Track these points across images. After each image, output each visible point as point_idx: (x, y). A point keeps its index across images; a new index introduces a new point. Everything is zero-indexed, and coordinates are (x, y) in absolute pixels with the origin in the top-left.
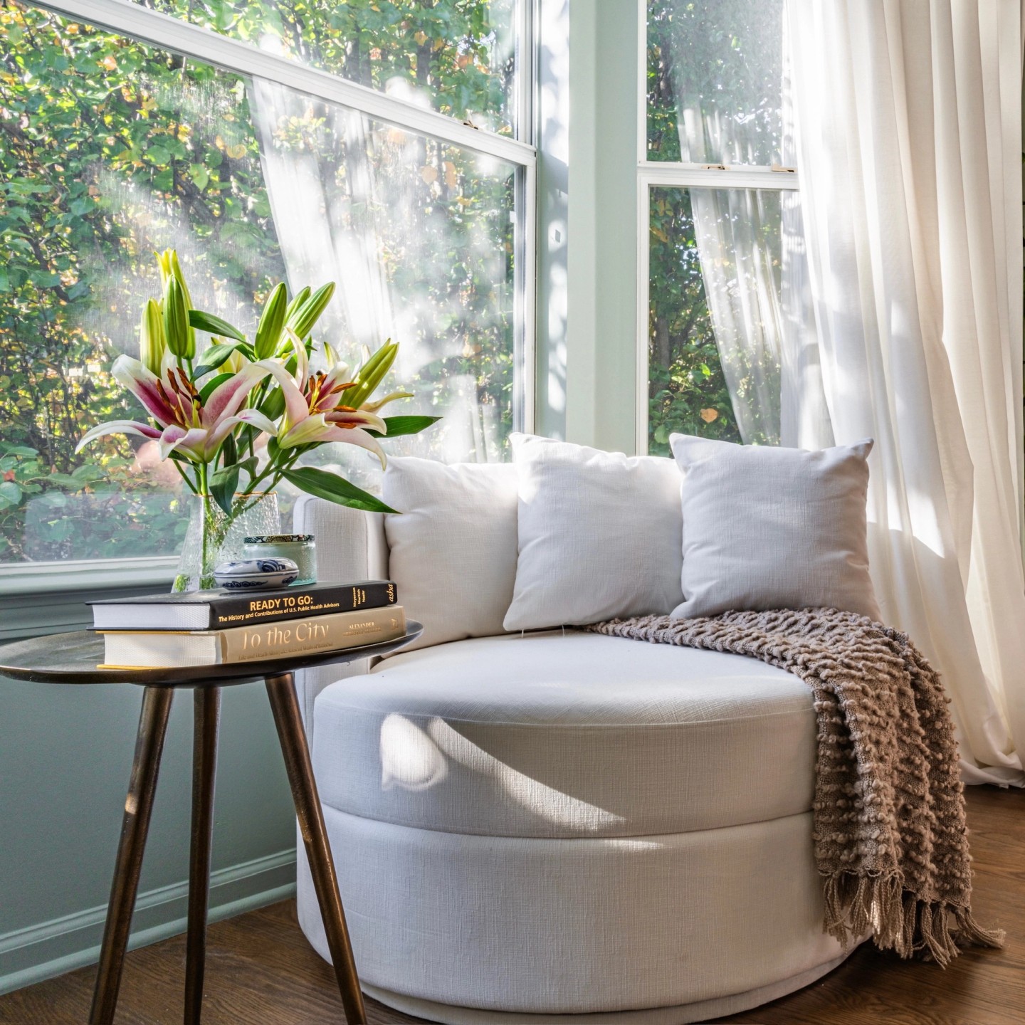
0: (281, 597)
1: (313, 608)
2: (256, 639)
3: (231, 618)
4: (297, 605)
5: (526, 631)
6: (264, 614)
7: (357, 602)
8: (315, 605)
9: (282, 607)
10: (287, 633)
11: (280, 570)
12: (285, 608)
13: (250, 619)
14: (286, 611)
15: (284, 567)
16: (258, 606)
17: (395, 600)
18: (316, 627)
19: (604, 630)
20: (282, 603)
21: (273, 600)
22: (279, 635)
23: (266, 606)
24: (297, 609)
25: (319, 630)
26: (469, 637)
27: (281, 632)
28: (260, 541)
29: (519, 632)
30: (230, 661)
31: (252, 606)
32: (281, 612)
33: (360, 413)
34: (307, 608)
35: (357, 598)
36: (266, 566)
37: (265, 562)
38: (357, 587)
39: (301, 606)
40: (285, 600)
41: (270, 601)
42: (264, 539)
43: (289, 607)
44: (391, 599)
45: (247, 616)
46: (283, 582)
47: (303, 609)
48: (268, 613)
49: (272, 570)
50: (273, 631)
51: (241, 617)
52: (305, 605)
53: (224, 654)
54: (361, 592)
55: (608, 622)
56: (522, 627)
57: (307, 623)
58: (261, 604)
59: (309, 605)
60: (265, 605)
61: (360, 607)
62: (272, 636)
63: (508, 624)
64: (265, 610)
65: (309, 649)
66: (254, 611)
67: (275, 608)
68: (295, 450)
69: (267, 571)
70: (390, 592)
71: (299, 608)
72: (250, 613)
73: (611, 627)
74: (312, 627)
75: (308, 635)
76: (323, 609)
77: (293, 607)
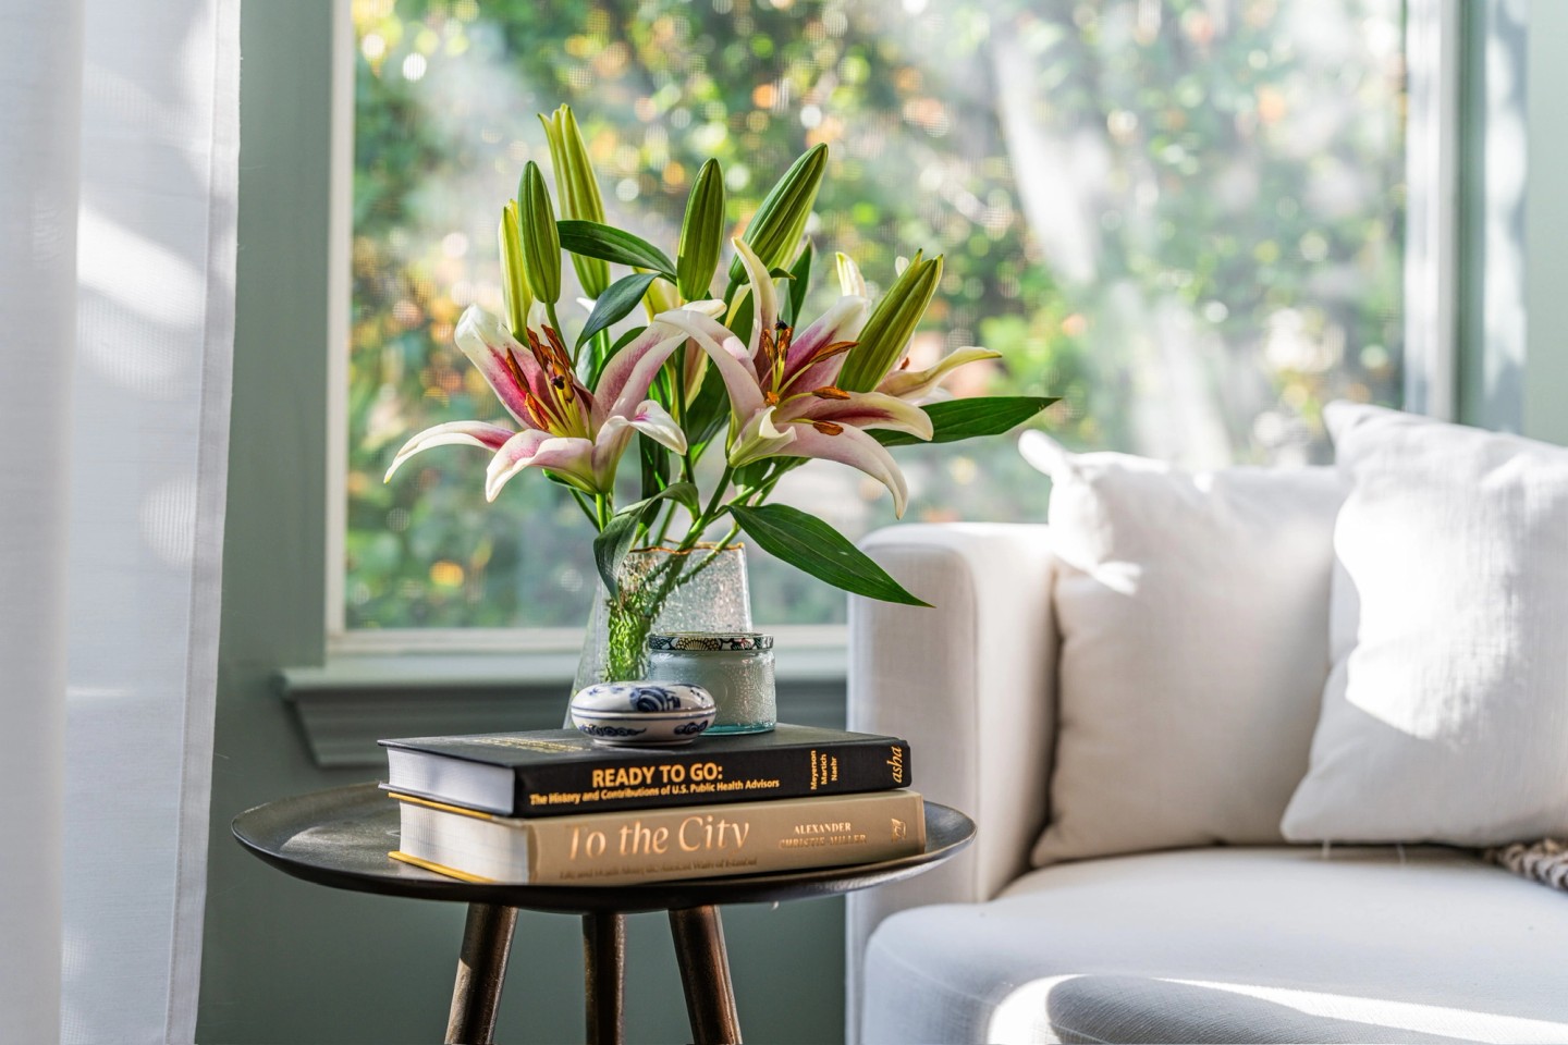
0: (656, 762)
1: (722, 787)
2: (596, 841)
3: (555, 798)
4: (688, 781)
5: (1338, 845)
6: (620, 794)
7: (819, 780)
8: (726, 781)
9: (657, 781)
10: (661, 835)
11: (668, 710)
12: (665, 785)
13: (591, 802)
14: (666, 791)
15: (677, 703)
16: (608, 778)
17: (907, 781)
18: (722, 826)
19: (1514, 864)
20: (658, 776)
21: (640, 768)
22: (643, 838)
23: (625, 780)
24: (688, 788)
25: (729, 833)
26: (1219, 844)
27: (647, 832)
28: (667, 646)
29: (1317, 845)
30: (540, 881)
31: (598, 777)
32: (654, 792)
33: (875, 399)
34: (711, 788)
35: (820, 772)
36: (645, 700)
37: (644, 693)
38: (820, 750)
39: (698, 783)
40: (665, 769)
41: (632, 771)
42: (674, 643)
43: (671, 782)
44: (898, 777)
45: (587, 797)
46: (677, 731)
47: (702, 788)
48: (629, 793)
49: (655, 709)
50: (631, 827)
51: (575, 798)
52: (704, 781)
53: (532, 867)
54: (829, 762)
55: (1529, 844)
56: (1327, 833)
57: (704, 817)
58: (616, 775)
59: (715, 782)
60: (622, 777)
61: (823, 792)
62: (630, 838)
63: (1290, 827)
64: (622, 787)
65: (704, 867)
66: (600, 789)
67: (643, 784)
68: (773, 466)
69: (646, 710)
70: (895, 762)
71: (693, 787)
72: (593, 790)
73: (1530, 859)
74: (715, 824)
75: (704, 840)
76: (743, 791)
77: (680, 784)
